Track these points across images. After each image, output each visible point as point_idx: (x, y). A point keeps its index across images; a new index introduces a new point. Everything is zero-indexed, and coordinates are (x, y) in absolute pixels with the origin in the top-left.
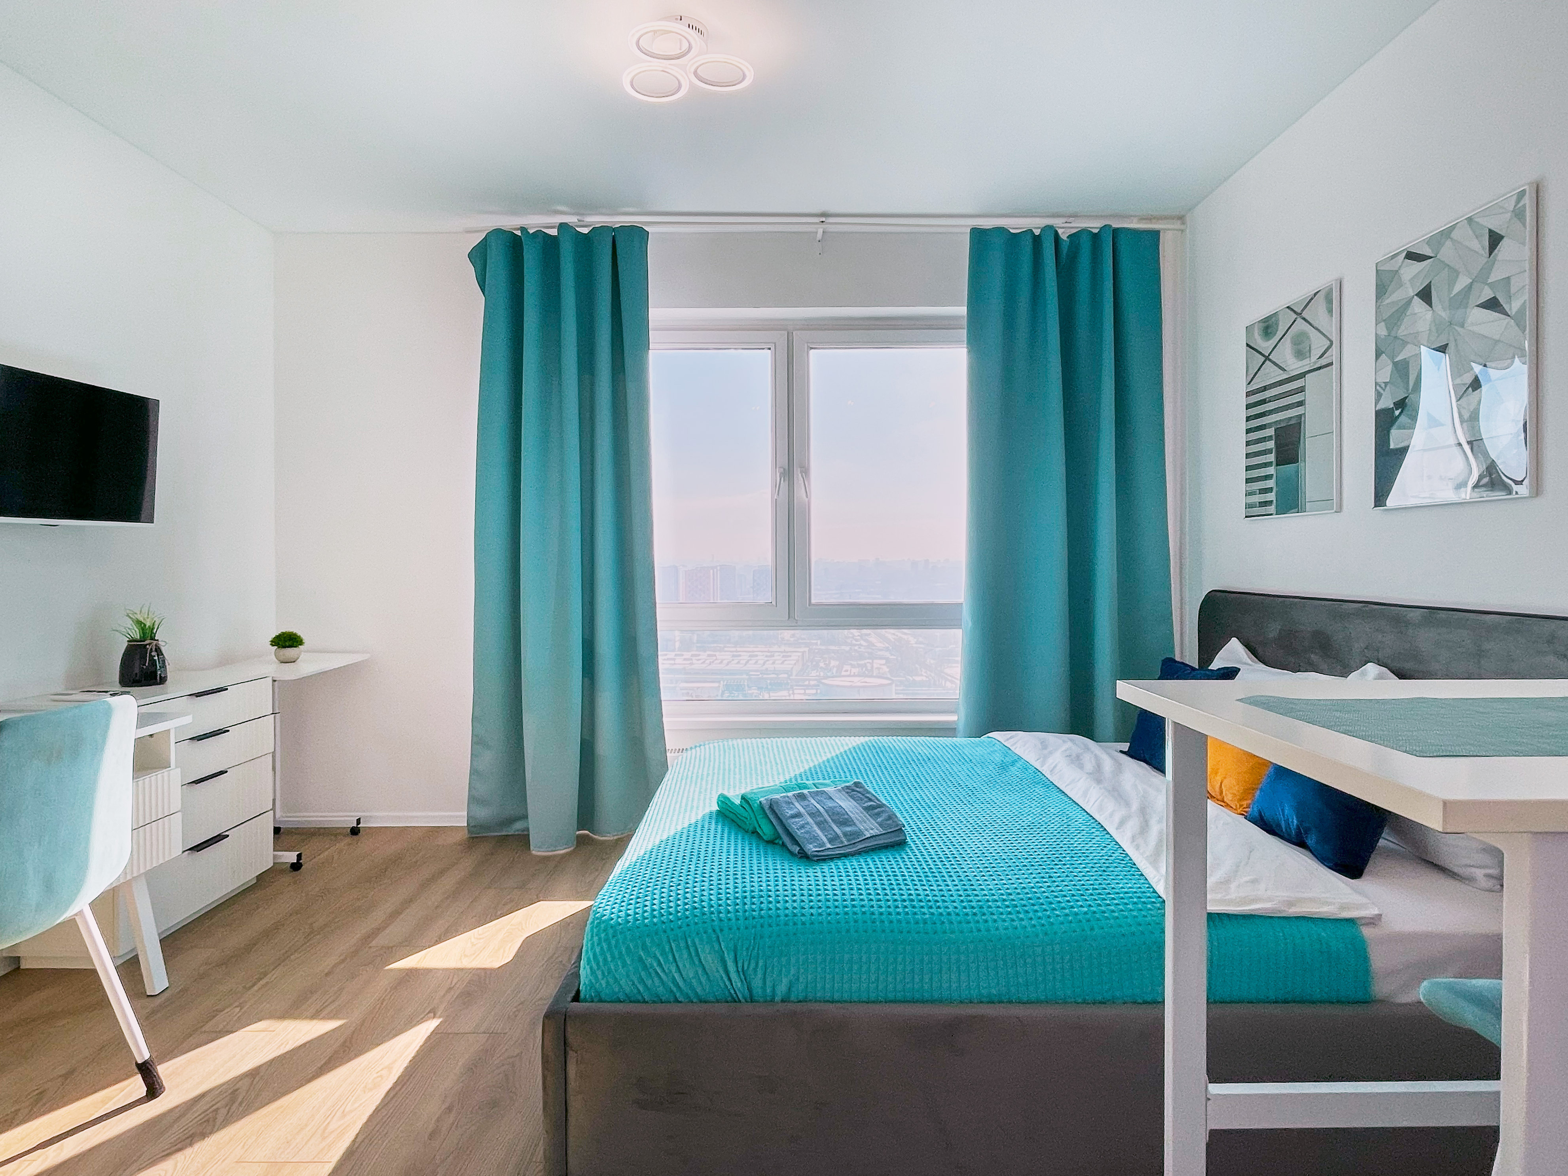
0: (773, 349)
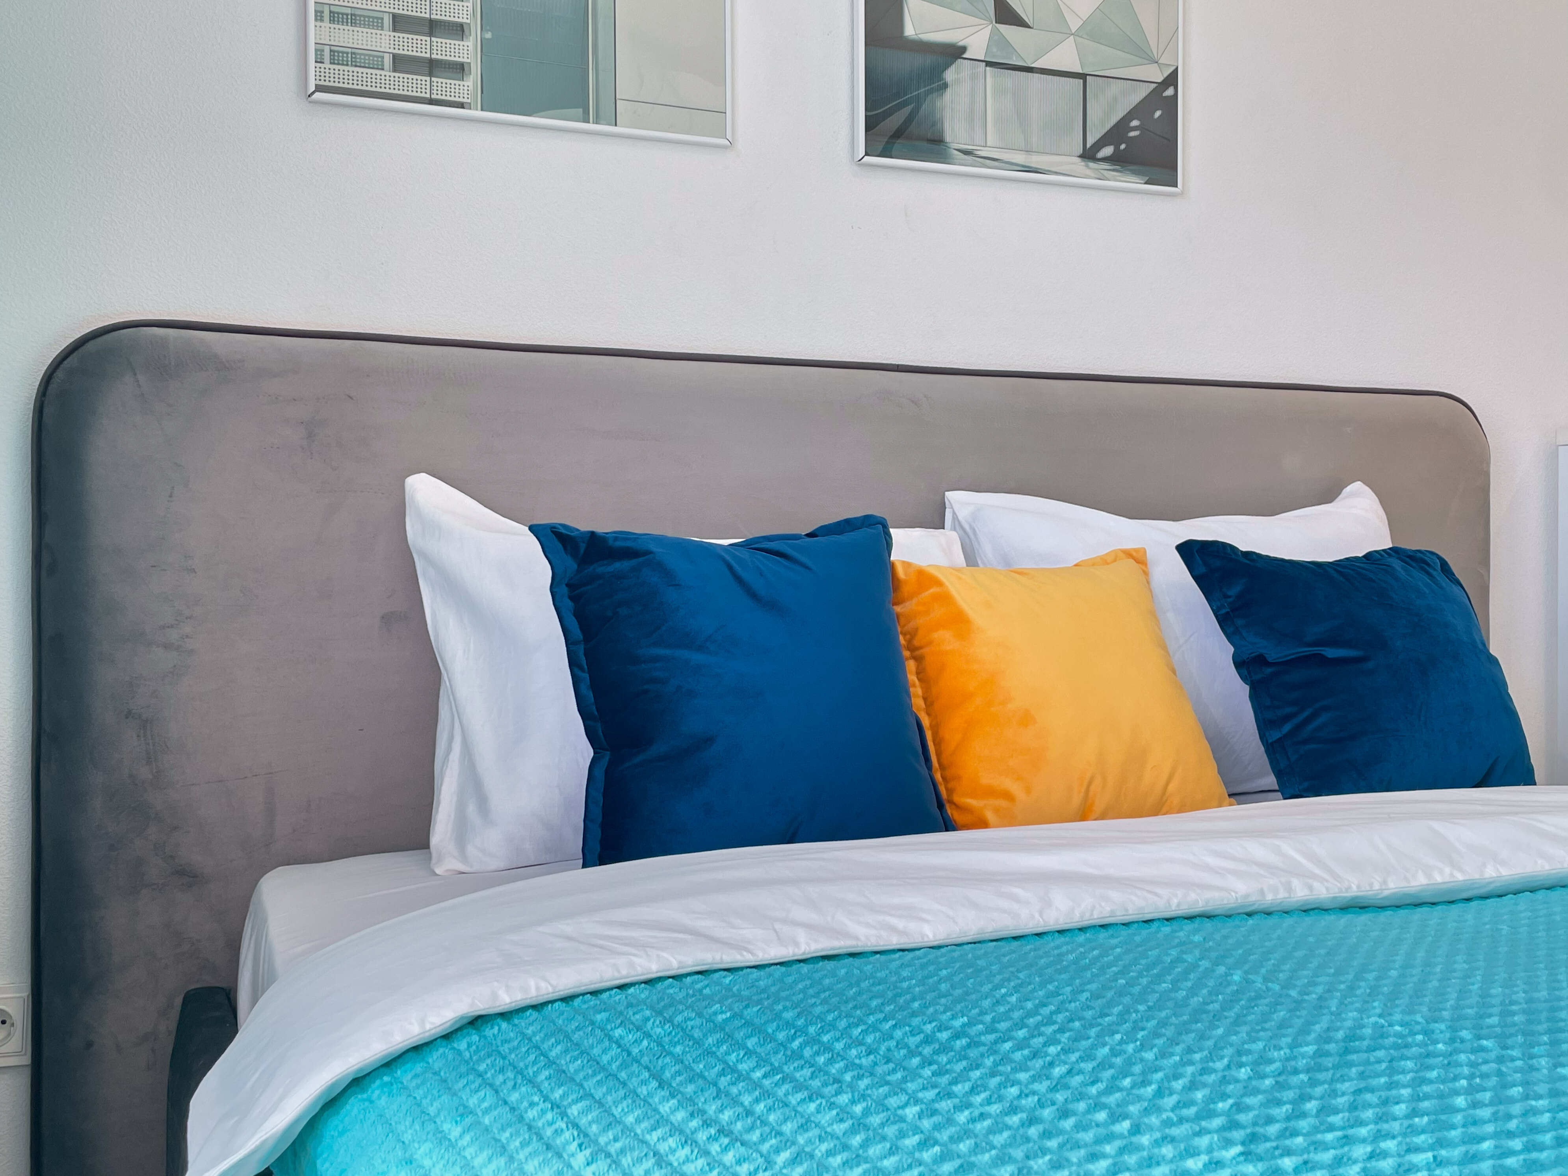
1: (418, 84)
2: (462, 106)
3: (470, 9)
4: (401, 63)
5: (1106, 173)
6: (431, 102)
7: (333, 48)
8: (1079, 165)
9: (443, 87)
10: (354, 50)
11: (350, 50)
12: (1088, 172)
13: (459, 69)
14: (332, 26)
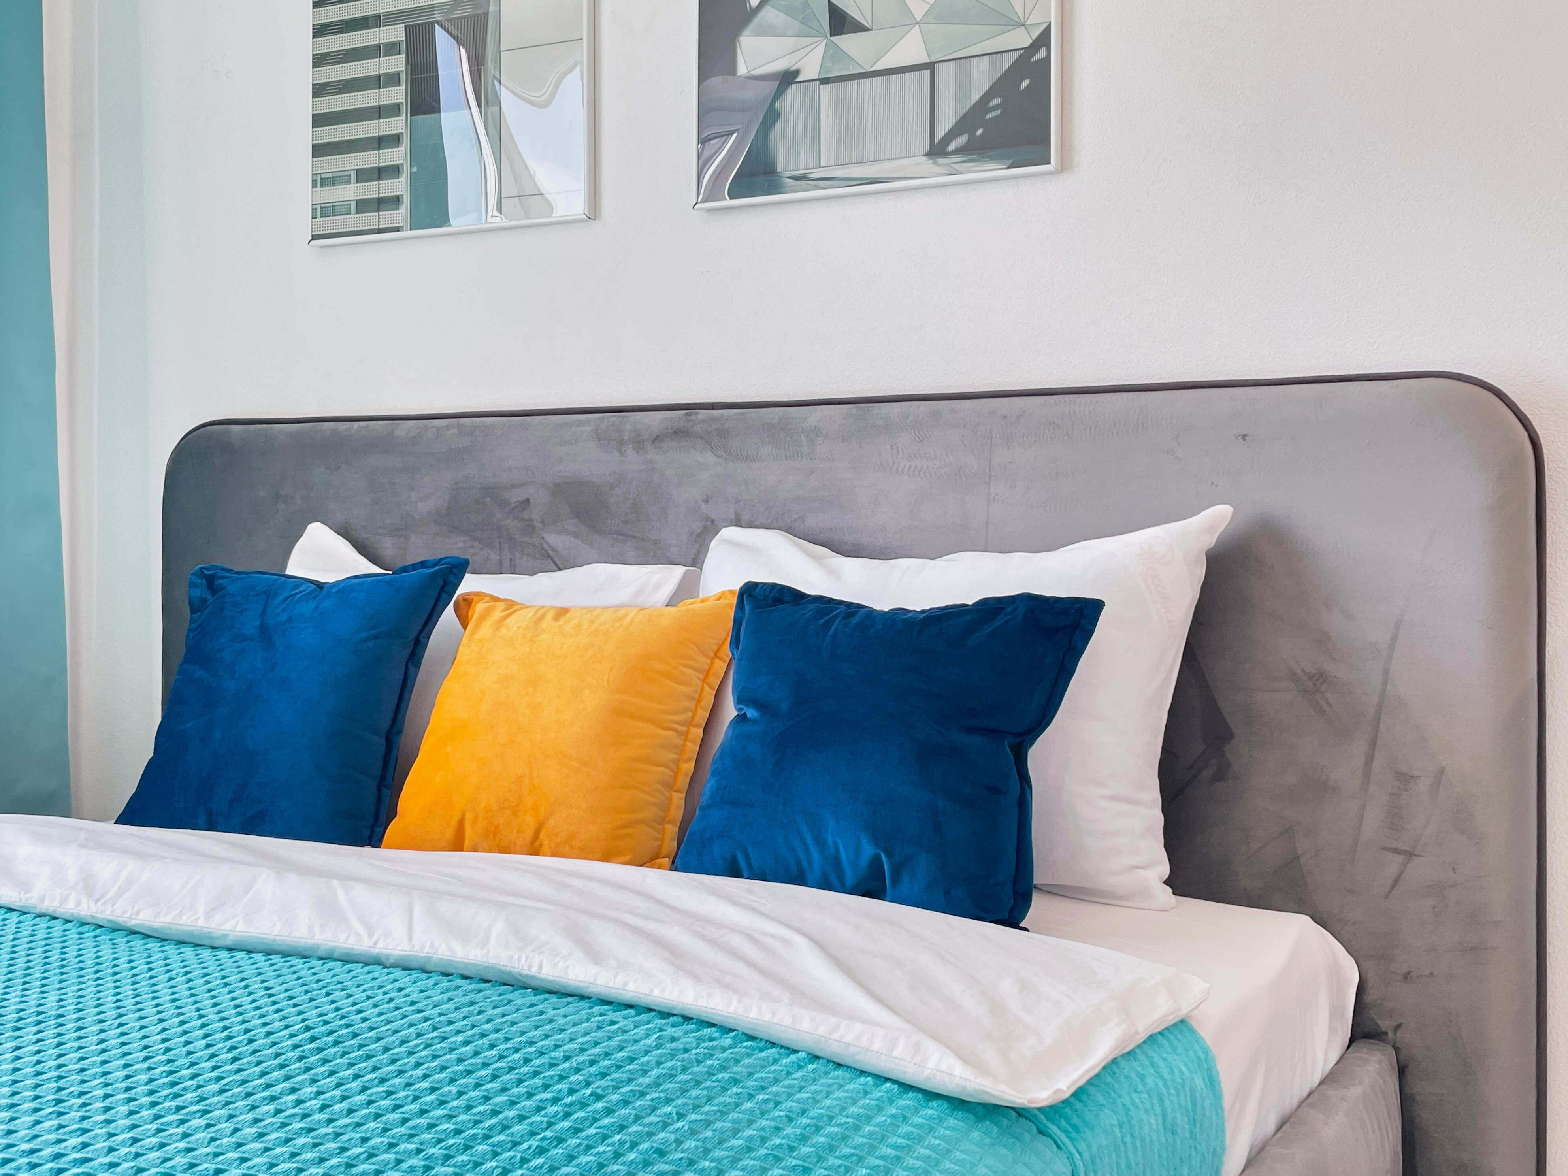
1: (370, 219)
2: (397, 229)
3: (404, 151)
4: (363, 206)
5: (958, 167)
6: (379, 231)
7: (322, 205)
8: (925, 165)
9: (388, 217)
10: (334, 204)
11: (331, 204)
12: (937, 169)
13: (395, 201)
14: (322, 189)
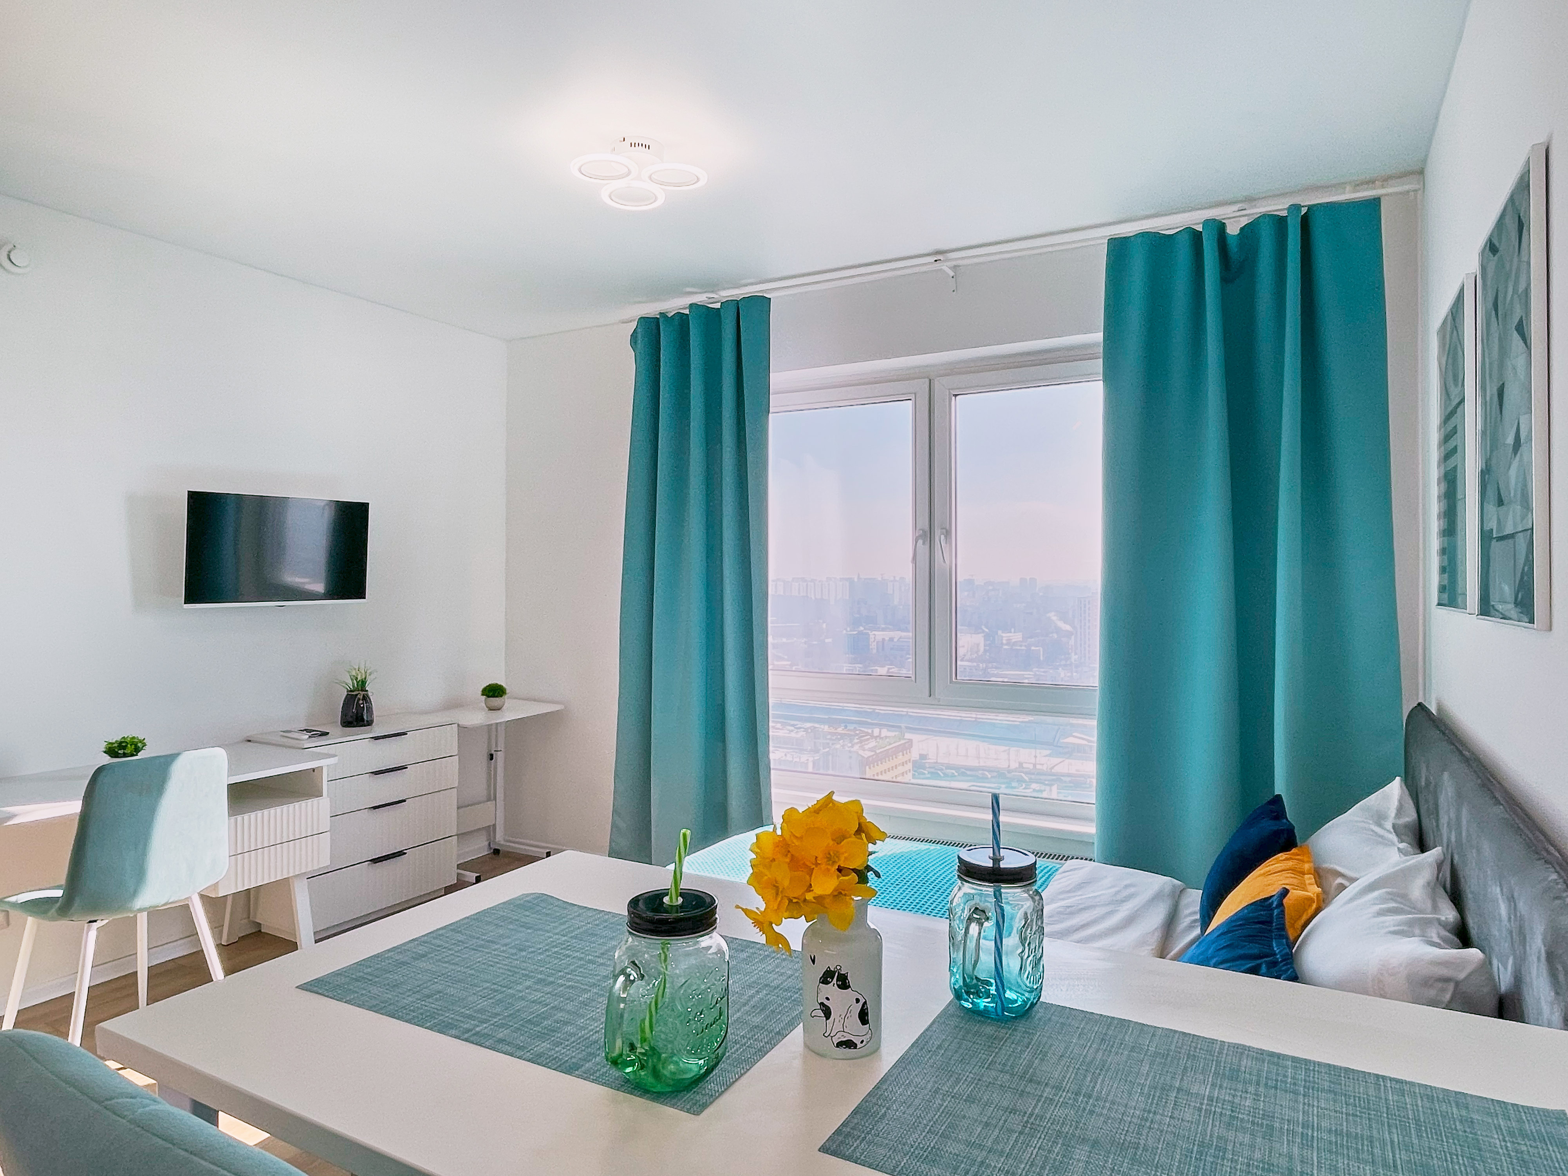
0: (913, 399)
